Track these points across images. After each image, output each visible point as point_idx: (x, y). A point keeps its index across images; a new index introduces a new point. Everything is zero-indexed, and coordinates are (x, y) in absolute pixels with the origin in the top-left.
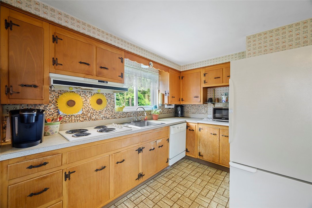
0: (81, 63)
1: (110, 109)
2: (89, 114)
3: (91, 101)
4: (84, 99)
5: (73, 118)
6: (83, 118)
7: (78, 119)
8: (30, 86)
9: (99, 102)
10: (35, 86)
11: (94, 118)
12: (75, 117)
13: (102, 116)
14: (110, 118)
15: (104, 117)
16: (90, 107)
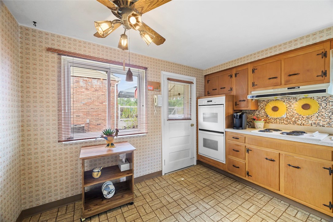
0: (270, 79)
1: (325, 115)
2: (294, 119)
3: (296, 106)
4: (288, 105)
5: (278, 121)
6: (287, 121)
7: (282, 121)
8: (243, 101)
9: (306, 107)
10: (244, 101)
11: (299, 122)
12: (279, 120)
13: (310, 122)
14: (325, 126)
15: (315, 124)
16: (295, 112)
